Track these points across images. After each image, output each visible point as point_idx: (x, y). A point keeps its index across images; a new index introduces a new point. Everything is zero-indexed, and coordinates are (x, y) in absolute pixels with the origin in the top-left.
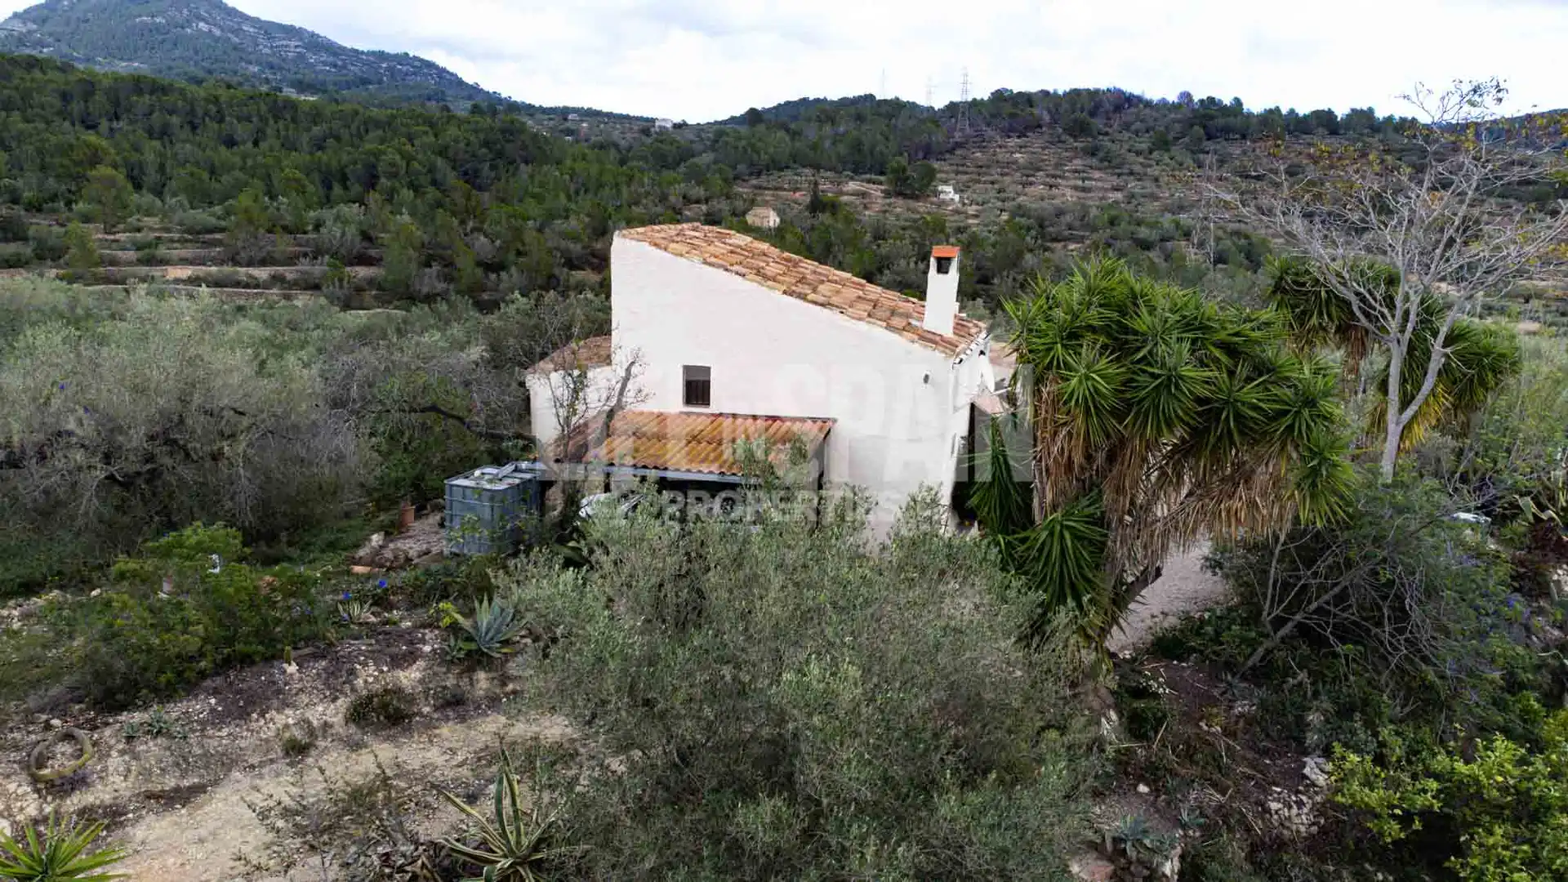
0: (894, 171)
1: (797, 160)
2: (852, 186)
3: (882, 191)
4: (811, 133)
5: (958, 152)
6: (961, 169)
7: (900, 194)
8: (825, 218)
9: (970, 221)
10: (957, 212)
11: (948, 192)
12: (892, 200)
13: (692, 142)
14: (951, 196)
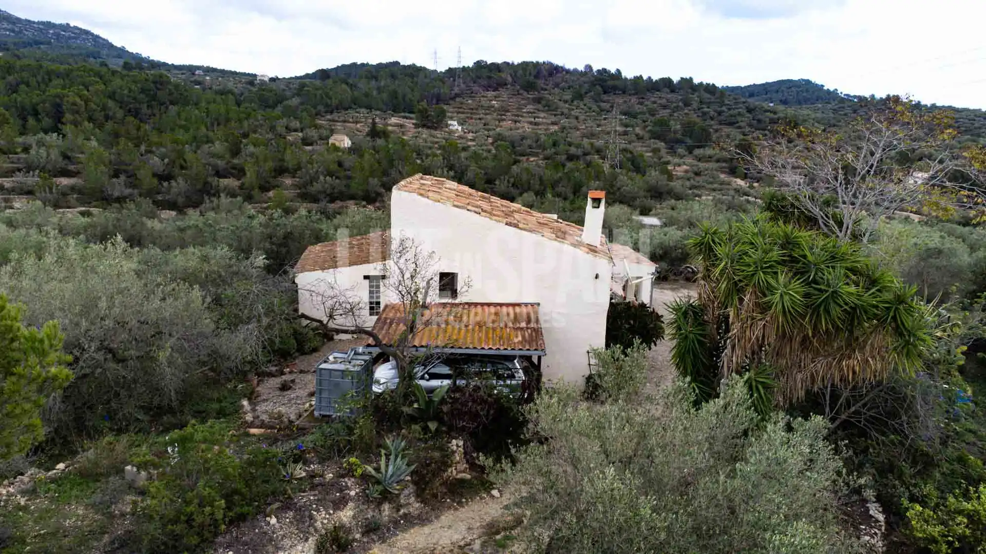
0: (420, 111)
1: (356, 103)
2: (394, 120)
3: (413, 124)
4: (363, 85)
5: (458, 99)
6: (461, 110)
7: (424, 126)
8: (380, 142)
9: (470, 143)
10: (460, 137)
11: (454, 125)
12: (420, 129)
13: (284, 90)
14: (456, 127)
